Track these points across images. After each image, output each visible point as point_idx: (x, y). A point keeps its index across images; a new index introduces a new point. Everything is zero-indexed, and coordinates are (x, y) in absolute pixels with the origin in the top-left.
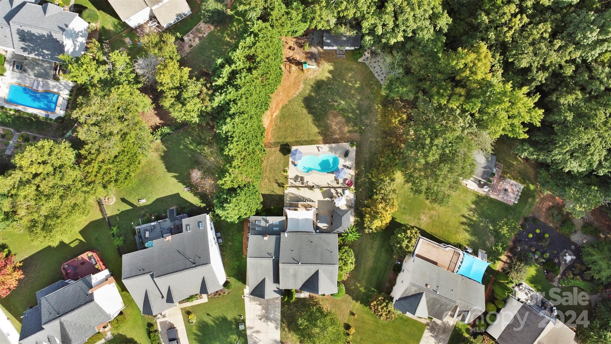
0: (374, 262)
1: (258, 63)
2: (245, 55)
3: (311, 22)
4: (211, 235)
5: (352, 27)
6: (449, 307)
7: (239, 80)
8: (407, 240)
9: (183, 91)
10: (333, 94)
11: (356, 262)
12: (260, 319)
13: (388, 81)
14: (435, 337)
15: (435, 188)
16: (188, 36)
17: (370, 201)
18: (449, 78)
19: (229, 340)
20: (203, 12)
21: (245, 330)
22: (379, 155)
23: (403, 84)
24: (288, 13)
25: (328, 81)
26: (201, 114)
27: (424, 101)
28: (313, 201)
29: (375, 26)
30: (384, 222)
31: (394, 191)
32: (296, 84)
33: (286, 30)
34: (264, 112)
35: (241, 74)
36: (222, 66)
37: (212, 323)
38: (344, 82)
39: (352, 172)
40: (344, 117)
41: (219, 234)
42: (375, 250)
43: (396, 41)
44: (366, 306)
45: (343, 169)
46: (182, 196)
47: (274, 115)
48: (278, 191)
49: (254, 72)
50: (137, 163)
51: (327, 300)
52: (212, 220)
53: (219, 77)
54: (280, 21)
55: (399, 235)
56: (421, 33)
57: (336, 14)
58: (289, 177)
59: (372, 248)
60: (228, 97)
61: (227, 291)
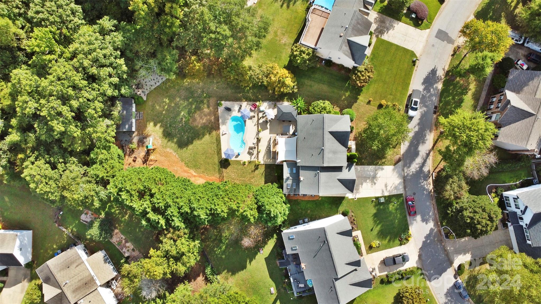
0: (323, 84)
1: (145, 187)
2: (138, 200)
3: (110, 142)
4: (300, 228)
5: (113, 105)
6: (360, 17)
7: (160, 204)
8: (303, 54)
9: (171, 255)
10: (176, 122)
11: (324, 99)
12: (375, 184)
13: (163, 72)
14: (388, 29)
15: (255, 29)
16: (125, 252)
17: (269, 88)
18: (157, 18)
19: (394, 211)
20: (101, 239)
21: (385, 197)
22: (229, 80)
23: (163, 59)
24: (101, 163)
25: (163, 127)
26: (192, 238)
27: (178, 40)
28: (270, 139)
29: (111, 84)
30: (287, 75)
31: (260, 67)
32: (166, 155)
33: (118, 164)
34: (192, 183)
35: (155, 203)
36: (148, 220)
37: (379, 226)
38: (164, 112)
39: (244, 104)
40: (195, 112)
41: (301, 221)
42: (313, 83)
43: (125, 65)
44: (362, 90)
45: (241, 113)
46: (267, 256)
47: (194, 174)
48: (262, 170)
49: (153, 191)
50: (236, 295)
51: (357, 125)
52: (288, 228)
53: (158, 223)
54: (109, 169)
55: (298, 61)
56: (117, 43)
57: (101, 119)
58: (249, 160)
59: (311, 86)
60: (176, 213)
61: (351, 214)
